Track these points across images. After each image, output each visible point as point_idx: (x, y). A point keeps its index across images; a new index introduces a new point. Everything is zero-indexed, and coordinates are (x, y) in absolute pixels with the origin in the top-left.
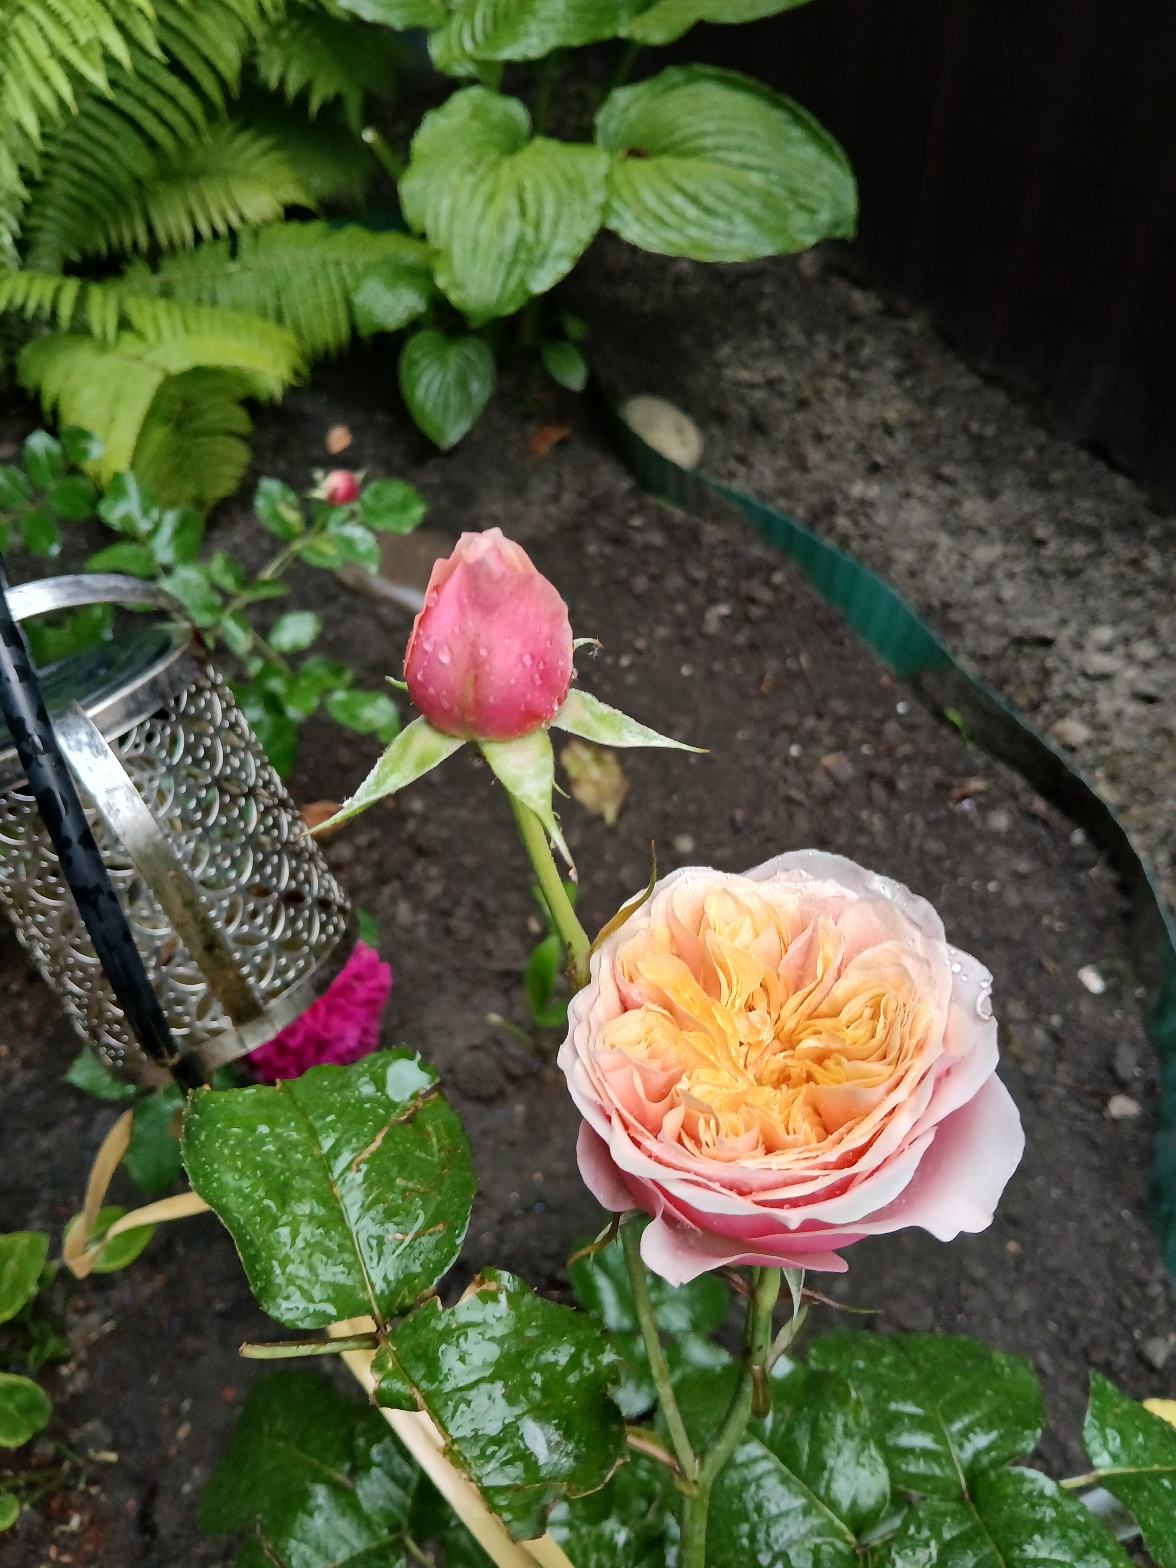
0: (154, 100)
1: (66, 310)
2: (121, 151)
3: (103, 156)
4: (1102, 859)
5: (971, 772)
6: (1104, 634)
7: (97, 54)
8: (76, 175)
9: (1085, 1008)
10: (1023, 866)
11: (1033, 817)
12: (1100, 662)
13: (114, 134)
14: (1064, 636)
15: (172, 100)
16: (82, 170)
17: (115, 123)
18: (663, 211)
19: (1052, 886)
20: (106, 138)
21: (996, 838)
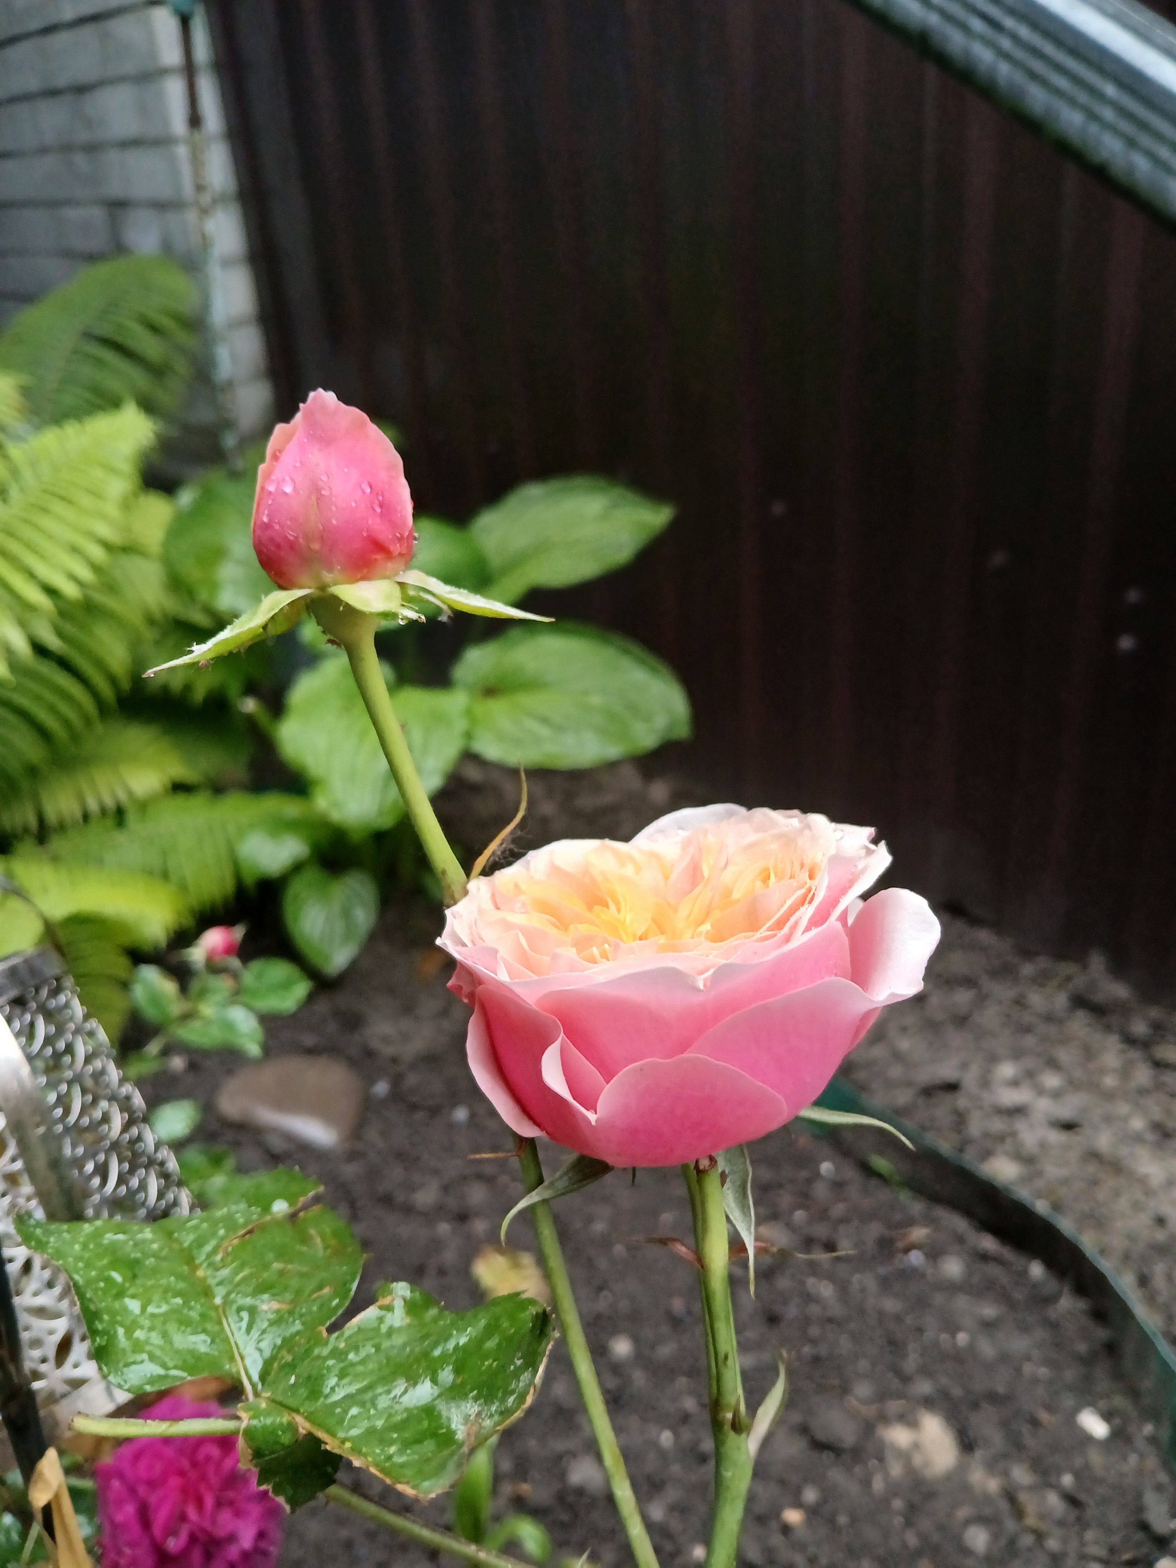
4: (1066, 1290)
5: (911, 1222)
6: (1007, 1070)
9: (1096, 1458)
10: (989, 1311)
11: (984, 1257)
12: (1010, 1097)
14: (970, 1079)
19: (1024, 1328)
21: (952, 1288)
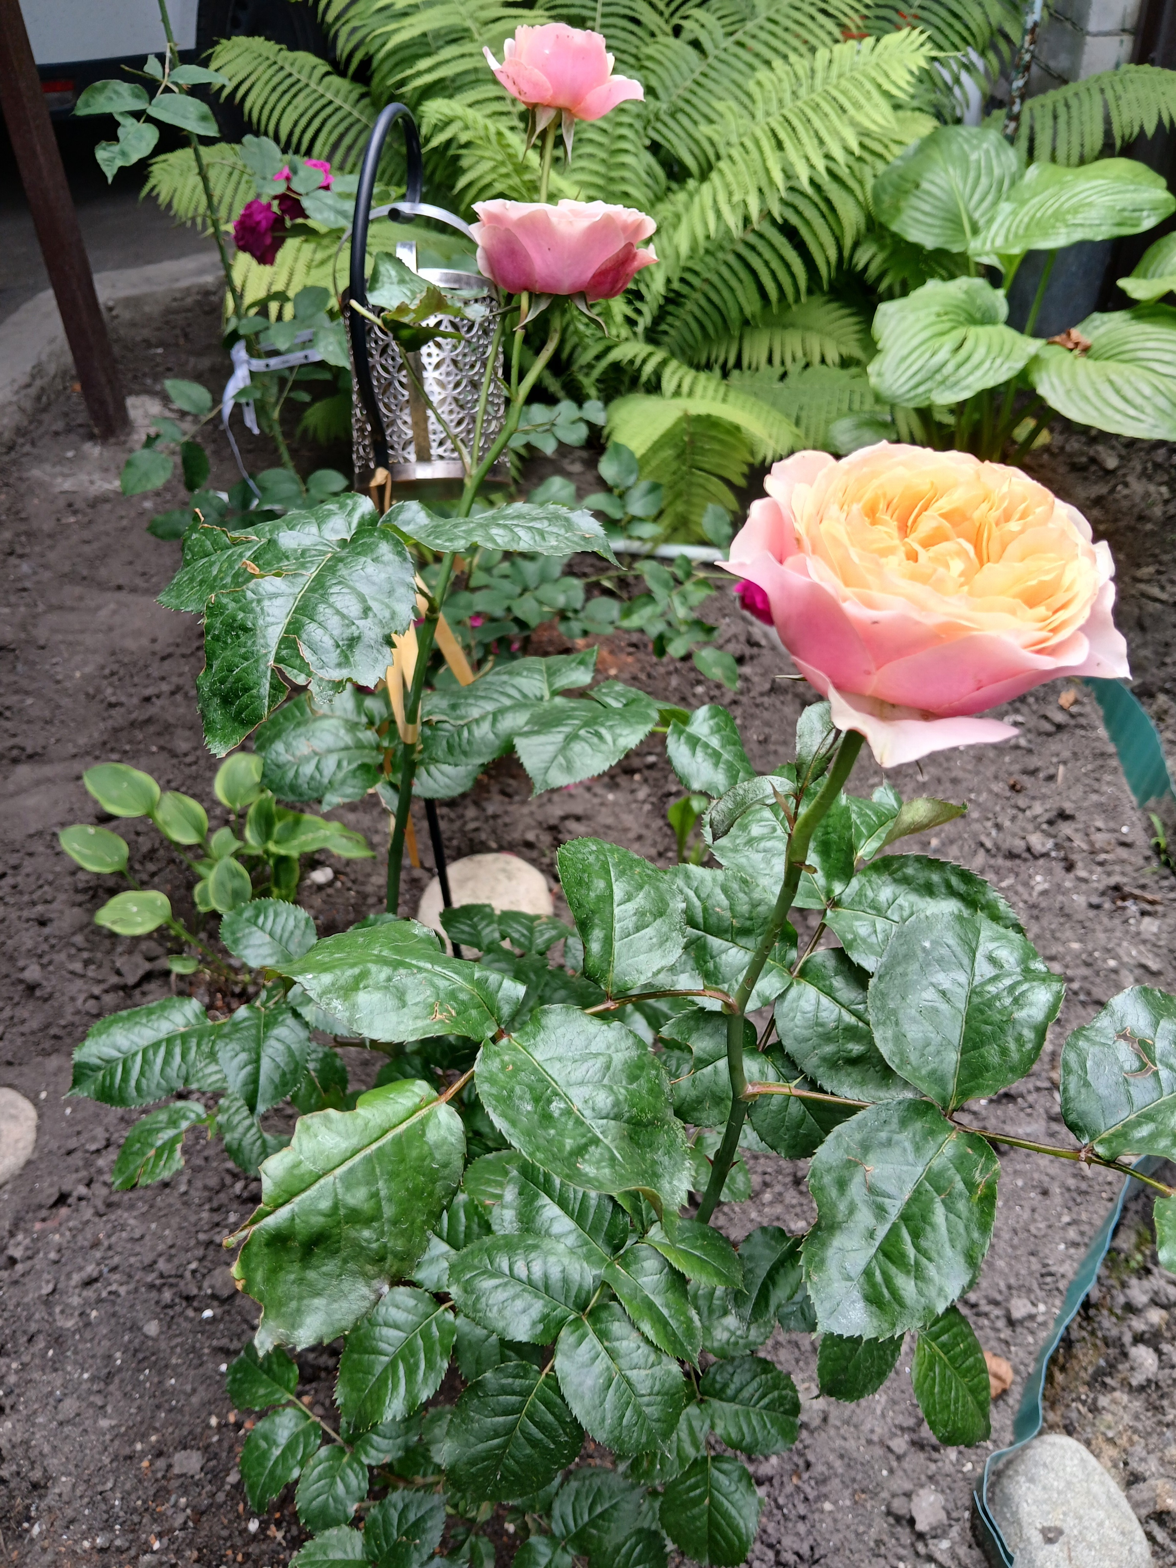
0: (775, 264)
1: (648, 369)
2: (740, 293)
3: (726, 293)
7: (740, 212)
8: (703, 302)
13: (740, 281)
15: (787, 266)
16: (709, 300)
17: (743, 273)
18: (1090, 393)
20: (734, 282)
